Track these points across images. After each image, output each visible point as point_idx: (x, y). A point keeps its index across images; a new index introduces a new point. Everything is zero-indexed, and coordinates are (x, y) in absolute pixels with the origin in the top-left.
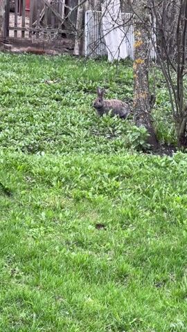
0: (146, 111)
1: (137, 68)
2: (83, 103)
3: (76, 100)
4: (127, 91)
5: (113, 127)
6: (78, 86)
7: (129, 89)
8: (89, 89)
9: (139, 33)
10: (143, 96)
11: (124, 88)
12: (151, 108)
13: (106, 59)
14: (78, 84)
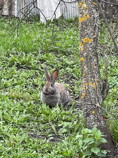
0: (98, 105)
1: (85, 49)
2: (16, 84)
3: (8, 79)
4: (67, 65)
5: (56, 123)
6: (10, 59)
7: (68, 62)
8: (22, 64)
9: (85, 5)
10: (93, 85)
11: (62, 61)
12: (104, 100)
13: (39, 20)
14: (9, 56)
